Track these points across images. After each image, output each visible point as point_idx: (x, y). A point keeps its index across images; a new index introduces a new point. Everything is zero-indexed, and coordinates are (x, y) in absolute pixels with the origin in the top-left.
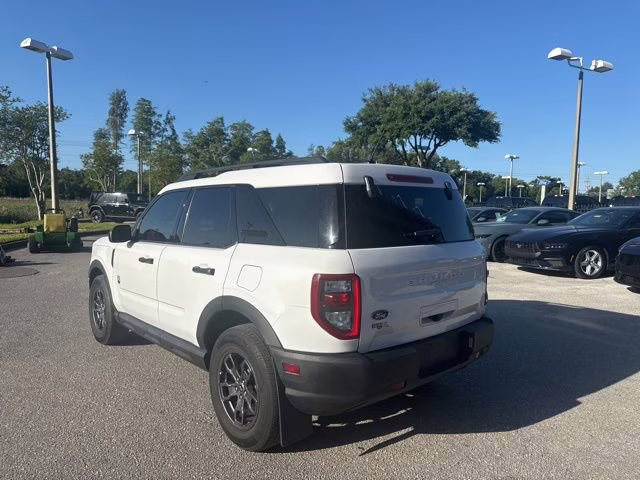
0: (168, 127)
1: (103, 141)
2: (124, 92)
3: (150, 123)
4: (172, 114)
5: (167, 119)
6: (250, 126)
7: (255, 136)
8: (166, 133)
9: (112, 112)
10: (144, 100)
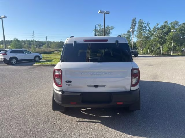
0: (147, 27)
1: (129, 33)
2: (135, 18)
3: (142, 26)
4: (149, 23)
5: (147, 24)
6: (178, 22)
7: (179, 25)
8: (147, 29)
9: (132, 25)
10: (141, 20)
